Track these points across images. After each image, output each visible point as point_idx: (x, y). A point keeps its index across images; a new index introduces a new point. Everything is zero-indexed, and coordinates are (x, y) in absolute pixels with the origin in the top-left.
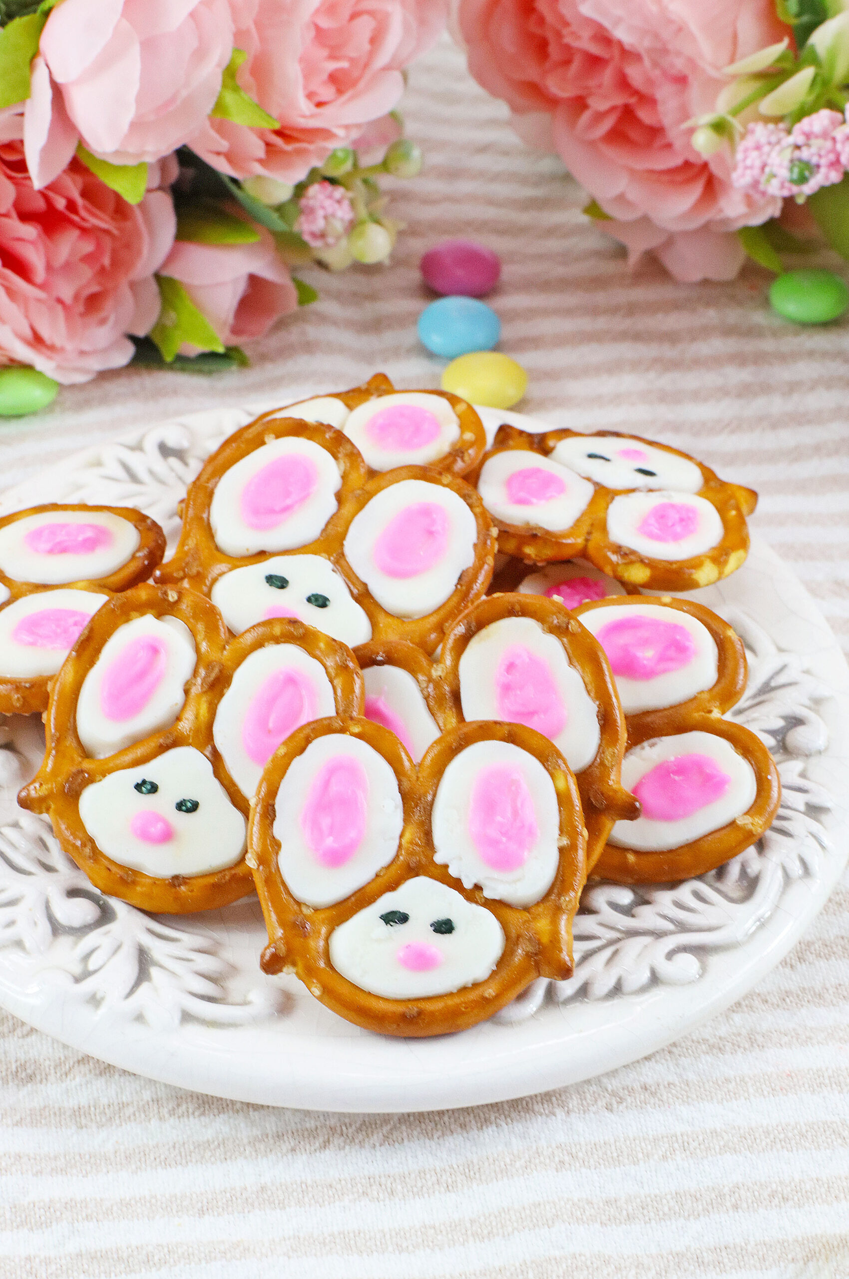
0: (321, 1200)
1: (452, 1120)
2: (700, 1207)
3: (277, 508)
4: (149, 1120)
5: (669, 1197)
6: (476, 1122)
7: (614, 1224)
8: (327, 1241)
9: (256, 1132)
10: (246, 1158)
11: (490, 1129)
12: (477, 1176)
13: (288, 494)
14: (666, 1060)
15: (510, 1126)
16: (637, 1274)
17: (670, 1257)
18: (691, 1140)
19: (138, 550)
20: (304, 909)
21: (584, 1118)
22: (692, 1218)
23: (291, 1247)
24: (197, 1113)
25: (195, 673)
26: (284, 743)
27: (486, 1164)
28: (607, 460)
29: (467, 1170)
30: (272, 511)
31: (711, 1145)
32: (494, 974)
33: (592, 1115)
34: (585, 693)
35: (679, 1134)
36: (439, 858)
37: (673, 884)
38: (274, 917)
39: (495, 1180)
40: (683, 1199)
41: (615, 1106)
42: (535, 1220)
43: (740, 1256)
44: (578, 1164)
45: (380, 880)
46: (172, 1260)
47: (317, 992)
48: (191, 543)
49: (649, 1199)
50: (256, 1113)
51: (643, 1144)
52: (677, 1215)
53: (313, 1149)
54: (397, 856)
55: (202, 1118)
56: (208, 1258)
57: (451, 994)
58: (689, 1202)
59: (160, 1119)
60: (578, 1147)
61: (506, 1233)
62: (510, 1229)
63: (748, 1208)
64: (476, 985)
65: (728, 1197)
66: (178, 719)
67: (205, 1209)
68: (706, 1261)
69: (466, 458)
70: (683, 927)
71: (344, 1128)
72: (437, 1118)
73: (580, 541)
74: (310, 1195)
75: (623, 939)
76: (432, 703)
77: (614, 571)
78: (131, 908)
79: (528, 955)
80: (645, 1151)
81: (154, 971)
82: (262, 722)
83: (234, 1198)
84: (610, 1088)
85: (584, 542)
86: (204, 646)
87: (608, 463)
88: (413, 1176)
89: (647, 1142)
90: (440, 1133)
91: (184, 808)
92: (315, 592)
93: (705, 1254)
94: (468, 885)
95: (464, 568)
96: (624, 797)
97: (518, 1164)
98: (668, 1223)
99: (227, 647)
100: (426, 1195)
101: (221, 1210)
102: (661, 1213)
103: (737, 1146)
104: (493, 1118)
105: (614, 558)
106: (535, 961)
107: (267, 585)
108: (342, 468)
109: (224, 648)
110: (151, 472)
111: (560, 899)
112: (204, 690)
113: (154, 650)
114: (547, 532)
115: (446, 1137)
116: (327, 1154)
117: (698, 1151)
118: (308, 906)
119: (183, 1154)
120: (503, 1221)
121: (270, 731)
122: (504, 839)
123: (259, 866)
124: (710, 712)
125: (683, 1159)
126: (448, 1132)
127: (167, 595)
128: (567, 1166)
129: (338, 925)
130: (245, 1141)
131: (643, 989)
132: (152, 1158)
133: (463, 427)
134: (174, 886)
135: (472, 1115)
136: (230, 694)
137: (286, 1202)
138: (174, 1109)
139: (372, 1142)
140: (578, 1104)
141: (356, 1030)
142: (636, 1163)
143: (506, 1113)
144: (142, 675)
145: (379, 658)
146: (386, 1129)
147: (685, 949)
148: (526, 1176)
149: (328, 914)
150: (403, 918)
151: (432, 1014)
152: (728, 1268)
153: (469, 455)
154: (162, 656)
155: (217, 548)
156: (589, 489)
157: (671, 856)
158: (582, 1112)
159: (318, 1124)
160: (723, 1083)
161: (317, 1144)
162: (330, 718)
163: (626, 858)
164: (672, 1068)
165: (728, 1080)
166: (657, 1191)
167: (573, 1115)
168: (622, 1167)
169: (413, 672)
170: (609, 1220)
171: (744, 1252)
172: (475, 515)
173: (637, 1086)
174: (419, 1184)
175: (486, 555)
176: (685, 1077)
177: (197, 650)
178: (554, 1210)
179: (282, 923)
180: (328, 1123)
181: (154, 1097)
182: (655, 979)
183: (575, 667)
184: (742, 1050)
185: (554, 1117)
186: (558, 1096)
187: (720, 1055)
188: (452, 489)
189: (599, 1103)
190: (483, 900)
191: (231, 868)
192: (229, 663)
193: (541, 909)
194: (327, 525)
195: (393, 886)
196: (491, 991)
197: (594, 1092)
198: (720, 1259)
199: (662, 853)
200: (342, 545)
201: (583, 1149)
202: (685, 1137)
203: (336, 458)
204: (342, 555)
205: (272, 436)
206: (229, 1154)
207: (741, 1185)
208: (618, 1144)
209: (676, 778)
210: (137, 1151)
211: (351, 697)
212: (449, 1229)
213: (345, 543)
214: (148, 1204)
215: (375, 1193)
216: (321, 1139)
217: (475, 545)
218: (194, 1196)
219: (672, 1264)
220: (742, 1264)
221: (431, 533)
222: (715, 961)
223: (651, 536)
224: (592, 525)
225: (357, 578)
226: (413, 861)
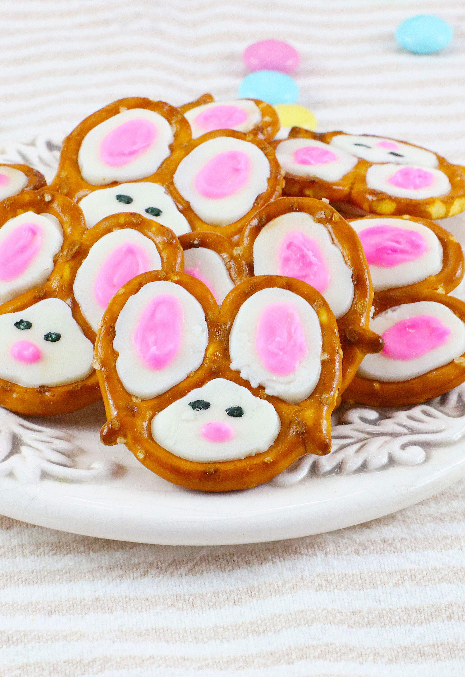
0: (140, 608)
1: (240, 559)
2: (423, 618)
3: (126, 152)
4: (16, 557)
5: (399, 610)
6: (258, 561)
7: (358, 627)
8: (143, 634)
9: (95, 565)
10: (85, 580)
11: (267, 565)
12: (257, 595)
13: (135, 143)
14: (401, 526)
15: (283, 563)
16: (374, 659)
17: (400, 650)
18: (417, 574)
19: (27, 187)
20: (134, 399)
21: (338, 558)
22: (416, 625)
23: (116, 636)
24: (51, 554)
25: (62, 249)
26: (124, 287)
27: (264, 587)
28: (369, 147)
29: (249, 592)
30: (123, 154)
31: (432, 577)
32: (271, 448)
33: (344, 556)
34: (343, 263)
35: (408, 570)
36: (233, 366)
37: (409, 406)
38: (111, 402)
39: (270, 597)
40: (411, 612)
41: (361, 551)
42: (298, 621)
43: (452, 650)
44: (332, 587)
45: (190, 380)
46: (26, 640)
47: (141, 456)
48: (64, 174)
49: (384, 612)
50: (95, 554)
51: (381, 576)
52: (406, 622)
53: (135, 576)
54: (203, 364)
55: (55, 557)
56: (53, 639)
57: (240, 460)
58: (415, 614)
59: (24, 556)
60: (333, 576)
61: (276, 631)
62: (280, 627)
63: (459, 619)
64: (258, 455)
65: (444, 611)
66: (48, 280)
67: (53, 611)
68: (426, 652)
69: (265, 132)
70: (412, 431)
71: (159, 564)
72: (228, 558)
73: (346, 189)
74: (132, 605)
75: (370, 438)
76: (233, 273)
77: (370, 206)
78: (8, 412)
79: (298, 434)
80: (382, 580)
81: (23, 449)
82: (109, 280)
83: (75, 605)
84: (358, 541)
85: (349, 190)
86: (69, 230)
87: (369, 150)
88: (209, 595)
89: (385, 575)
90: (230, 567)
91: (50, 339)
92: (151, 206)
93: (426, 648)
94: (254, 385)
95: (260, 193)
96: (371, 335)
97: (287, 586)
98: (399, 627)
99: (85, 232)
100: (218, 608)
101: (65, 611)
102: (393, 621)
103: (451, 579)
104: (270, 557)
105: (370, 197)
106: (302, 438)
107: (118, 201)
108: (175, 130)
109: (84, 233)
110: (40, 159)
111: (321, 396)
112: (68, 259)
113: (34, 231)
114: (321, 180)
115: (234, 571)
116: (146, 580)
117: (422, 581)
118: (137, 398)
119: (39, 577)
120: (275, 622)
121: (114, 286)
122: (281, 353)
123: (101, 368)
124: (436, 289)
125: (411, 586)
126: (237, 567)
127: (44, 197)
128: (324, 588)
129: (159, 411)
130: (86, 571)
131: (383, 468)
132: (16, 579)
133: (263, 115)
134: (40, 392)
135: (255, 556)
136: (86, 262)
137: (114, 608)
138: (34, 550)
139: (179, 572)
140: (334, 549)
141: (169, 486)
142: (375, 587)
143: (280, 554)
144: (23, 249)
145: (196, 242)
146: (190, 565)
147: (415, 443)
148: (293, 594)
149: (152, 403)
150: (206, 406)
151: (225, 472)
152: (443, 658)
153: (267, 131)
154: (38, 237)
155: (82, 179)
156: (355, 161)
157: (405, 385)
158: (336, 554)
159: (141, 561)
160: (442, 539)
161: (139, 573)
162: (157, 271)
163: (373, 386)
164: (405, 530)
165: (445, 538)
166: (391, 607)
167: (329, 556)
168: (365, 590)
169: (219, 252)
170: (355, 624)
171: (455, 648)
172: (269, 160)
173: (378, 540)
174: (214, 600)
175: (276, 186)
176: (414, 535)
177: (64, 234)
178: (313, 615)
179: (117, 407)
180: (147, 560)
181: (20, 543)
182: (392, 461)
183: (336, 245)
184: (457, 520)
185: (315, 557)
186: (319, 544)
187: (441, 523)
188: (253, 143)
189: (350, 549)
190: (265, 396)
191: (83, 381)
192: (87, 243)
193: (307, 404)
194: (162, 164)
195: (200, 384)
196: (269, 458)
197: (346, 543)
198: (437, 652)
199: (400, 383)
200: (172, 177)
201: (337, 578)
202: (413, 572)
203: (171, 124)
204: (172, 183)
205: (125, 108)
206: (73, 578)
207: (453, 604)
208: (362, 575)
209: (411, 330)
210: (5, 575)
211: (173, 263)
212: (234, 628)
213: (174, 176)
214: (11, 607)
215: (180, 605)
216: (142, 570)
217: (269, 180)
218: (46, 602)
219: (401, 654)
220: (453, 655)
221: (237, 170)
222: (437, 453)
223: (398, 184)
224: (355, 178)
225: (183, 199)
226: (214, 367)
